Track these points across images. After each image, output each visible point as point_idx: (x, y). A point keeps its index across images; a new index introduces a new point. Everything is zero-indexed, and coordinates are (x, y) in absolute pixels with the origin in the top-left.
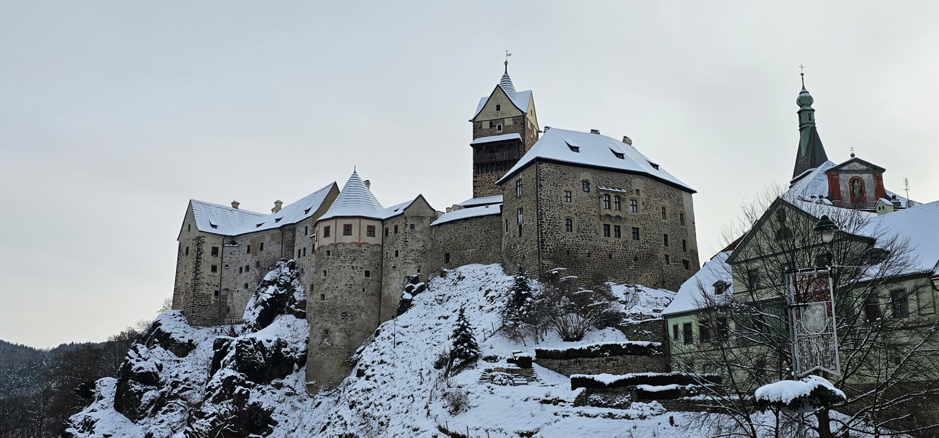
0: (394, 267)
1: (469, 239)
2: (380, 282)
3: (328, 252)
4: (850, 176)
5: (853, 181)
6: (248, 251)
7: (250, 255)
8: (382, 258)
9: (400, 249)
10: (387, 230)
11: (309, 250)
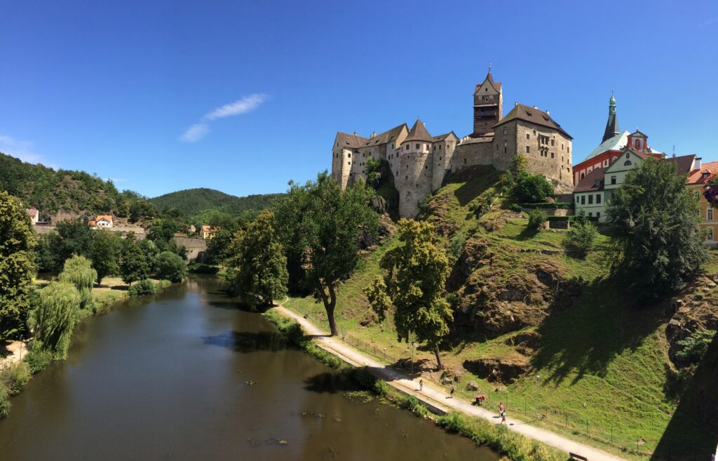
0: (439, 165)
1: (476, 152)
2: (432, 171)
3: (409, 157)
4: (635, 138)
5: (637, 140)
6: (364, 156)
7: (364, 158)
8: (433, 160)
9: (442, 156)
10: (435, 147)
11: (395, 155)
